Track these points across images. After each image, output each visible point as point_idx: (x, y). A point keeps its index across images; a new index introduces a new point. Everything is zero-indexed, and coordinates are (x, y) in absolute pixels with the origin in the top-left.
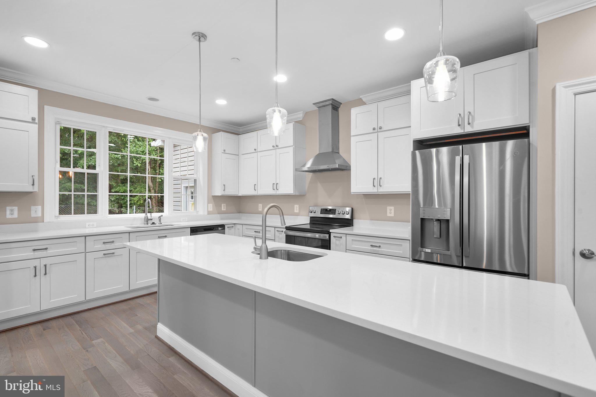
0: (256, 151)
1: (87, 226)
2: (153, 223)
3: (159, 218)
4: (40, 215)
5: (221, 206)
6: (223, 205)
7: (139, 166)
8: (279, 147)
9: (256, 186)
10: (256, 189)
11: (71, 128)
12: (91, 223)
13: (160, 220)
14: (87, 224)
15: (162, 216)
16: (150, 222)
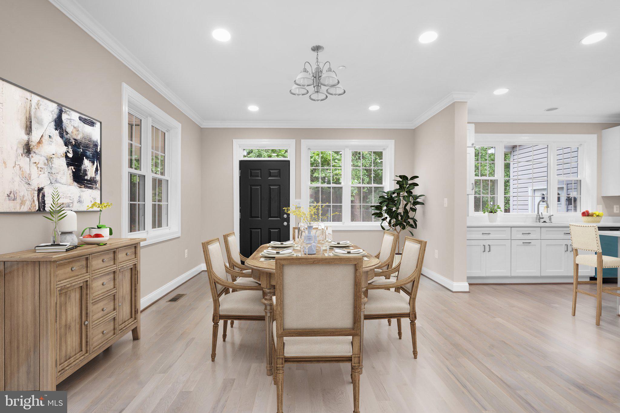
2: (545, 222)
6: (614, 206)
13: (550, 219)
15: (553, 215)
16: (542, 220)
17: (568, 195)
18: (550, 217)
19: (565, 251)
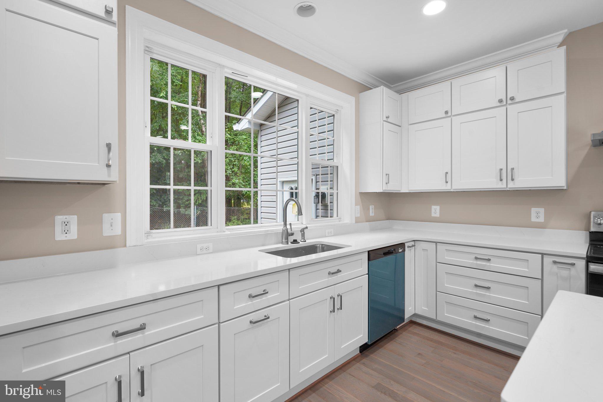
0: (449, 114)
1: (199, 251)
2: (295, 241)
3: (301, 231)
4: (118, 231)
5: (369, 209)
6: (371, 207)
7: (200, 162)
8: (517, 100)
9: (449, 175)
10: (449, 180)
11: (168, 63)
12: (205, 245)
13: (303, 235)
14: (199, 246)
15: (307, 228)
16: (291, 239)
17: (317, 189)
18: (302, 231)
19: (331, 312)
